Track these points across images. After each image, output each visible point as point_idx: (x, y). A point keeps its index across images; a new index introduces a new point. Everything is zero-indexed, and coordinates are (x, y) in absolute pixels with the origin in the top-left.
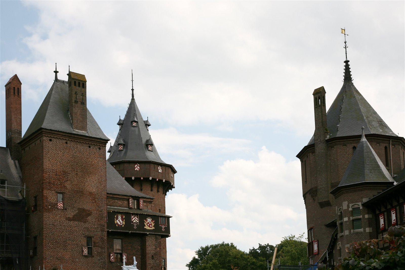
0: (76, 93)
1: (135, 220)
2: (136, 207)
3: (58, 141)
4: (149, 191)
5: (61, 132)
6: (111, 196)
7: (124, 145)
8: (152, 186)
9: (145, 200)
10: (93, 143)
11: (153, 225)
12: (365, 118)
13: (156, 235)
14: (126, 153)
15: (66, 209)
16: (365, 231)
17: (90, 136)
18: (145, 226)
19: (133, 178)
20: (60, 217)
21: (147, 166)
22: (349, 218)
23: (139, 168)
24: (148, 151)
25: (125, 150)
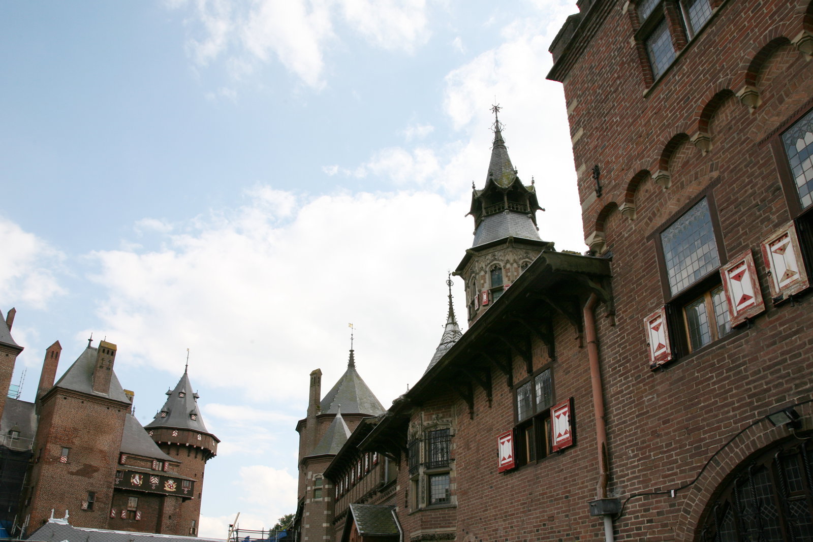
0: (103, 359)
1: (155, 481)
2: (160, 469)
3: (73, 400)
4: (186, 457)
5: (78, 392)
6: (134, 456)
7: (167, 413)
8: (189, 452)
9: (171, 463)
10: (112, 406)
11: (175, 487)
12: (358, 399)
13: (177, 496)
14: (167, 420)
15: (69, 464)
16: (324, 500)
17: (110, 398)
18: (165, 487)
19: (169, 443)
20: (62, 471)
21: (186, 433)
22: (312, 488)
23: (177, 434)
24: (190, 420)
25: (167, 417)
